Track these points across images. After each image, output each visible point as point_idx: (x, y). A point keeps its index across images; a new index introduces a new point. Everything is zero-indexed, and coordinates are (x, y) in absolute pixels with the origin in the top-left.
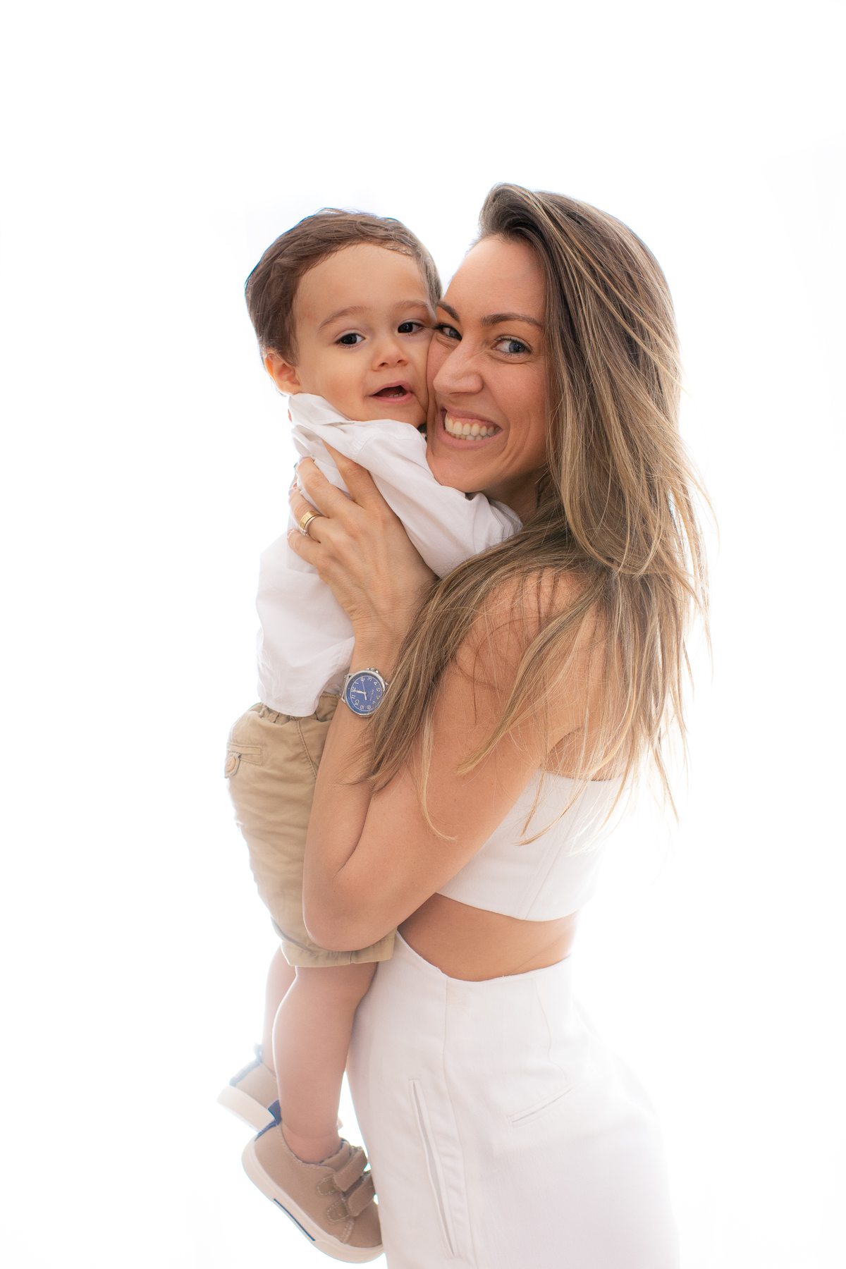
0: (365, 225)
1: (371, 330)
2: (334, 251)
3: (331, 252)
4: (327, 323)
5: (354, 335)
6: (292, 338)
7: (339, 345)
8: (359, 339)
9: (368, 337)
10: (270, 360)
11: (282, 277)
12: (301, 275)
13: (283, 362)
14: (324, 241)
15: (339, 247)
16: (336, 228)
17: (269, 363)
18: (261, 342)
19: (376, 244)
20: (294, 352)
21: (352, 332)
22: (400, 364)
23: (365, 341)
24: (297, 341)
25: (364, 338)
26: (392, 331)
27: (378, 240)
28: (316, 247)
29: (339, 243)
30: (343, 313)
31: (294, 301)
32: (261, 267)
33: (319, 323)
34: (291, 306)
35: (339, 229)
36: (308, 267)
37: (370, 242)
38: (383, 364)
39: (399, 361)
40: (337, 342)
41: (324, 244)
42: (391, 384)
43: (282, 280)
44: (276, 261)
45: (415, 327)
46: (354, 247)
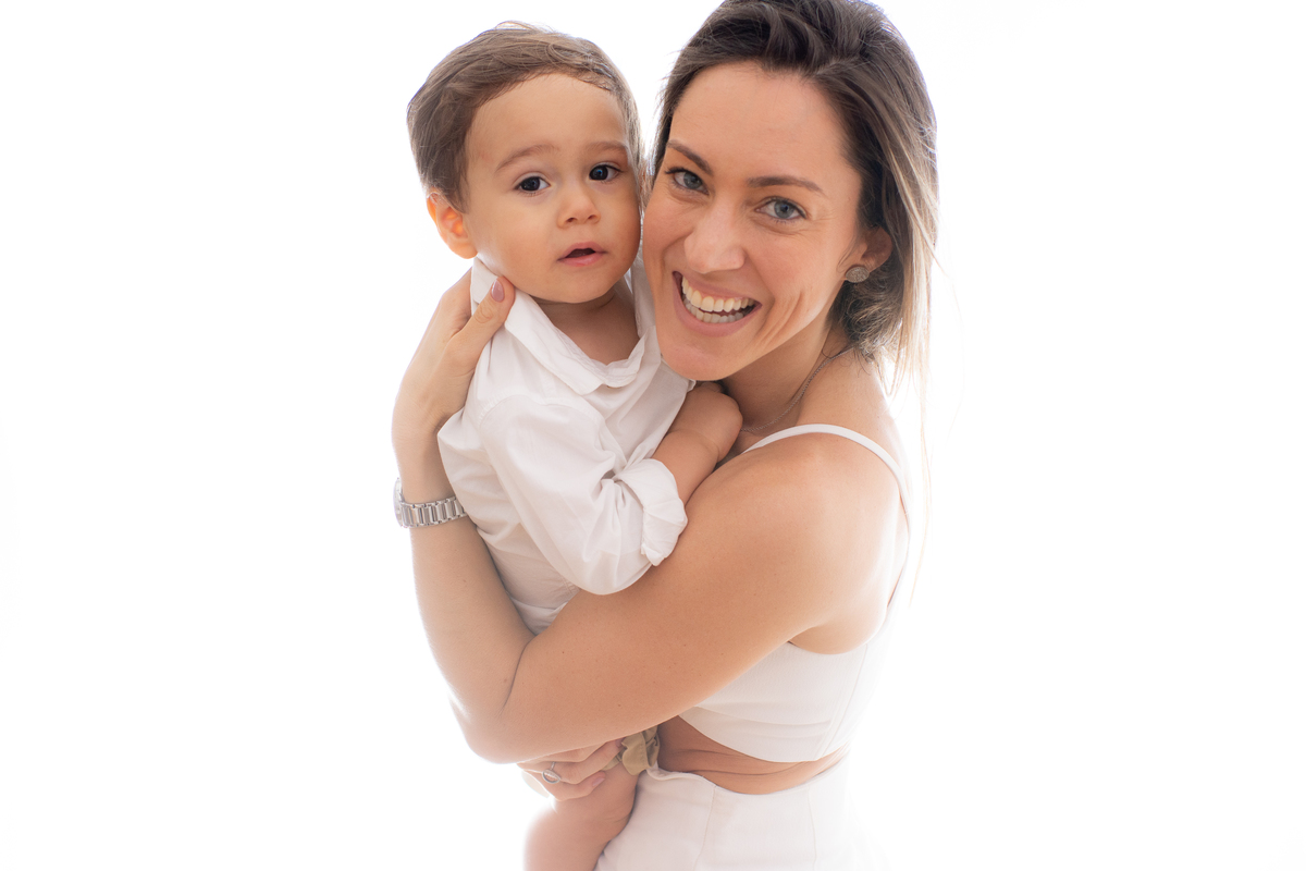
0: (558, 48)
1: (557, 175)
2: (520, 81)
3: (517, 81)
4: (506, 164)
5: (537, 179)
6: (462, 179)
7: (517, 192)
8: (542, 184)
9: (554, 184)
10: (433, 201)
11: (455, 105)
12: (477, 107)
13: (449, 204)
14: (509, 67)
15: (526, 76)
16: (524, 51)
17: (431, 206)
18: (423, 180)
19: (571, 75)
20: (464, 196)
21: (535, 175)
22: (590, 221)
23: (550, 189)
24: (467, 183)
25: (549, 185)
26: (582, 179)
27: (574, 70)
28: (499, 73)
29: (527, 71)
30: (525, 153)
31: (467, 136)
32: (428, 90)
33: (496, 165)
34: (463, 141)
35: (527, 53)
36: (487, 98)
37: (564, 72)
38: (571, 220)
39: (591, 217)
40: (516, 188)
41: (509, 71)
42: (581, 244)
43: (454, 109)
44: (448, 85)
45: (610, 173)
46: (544, 77)
